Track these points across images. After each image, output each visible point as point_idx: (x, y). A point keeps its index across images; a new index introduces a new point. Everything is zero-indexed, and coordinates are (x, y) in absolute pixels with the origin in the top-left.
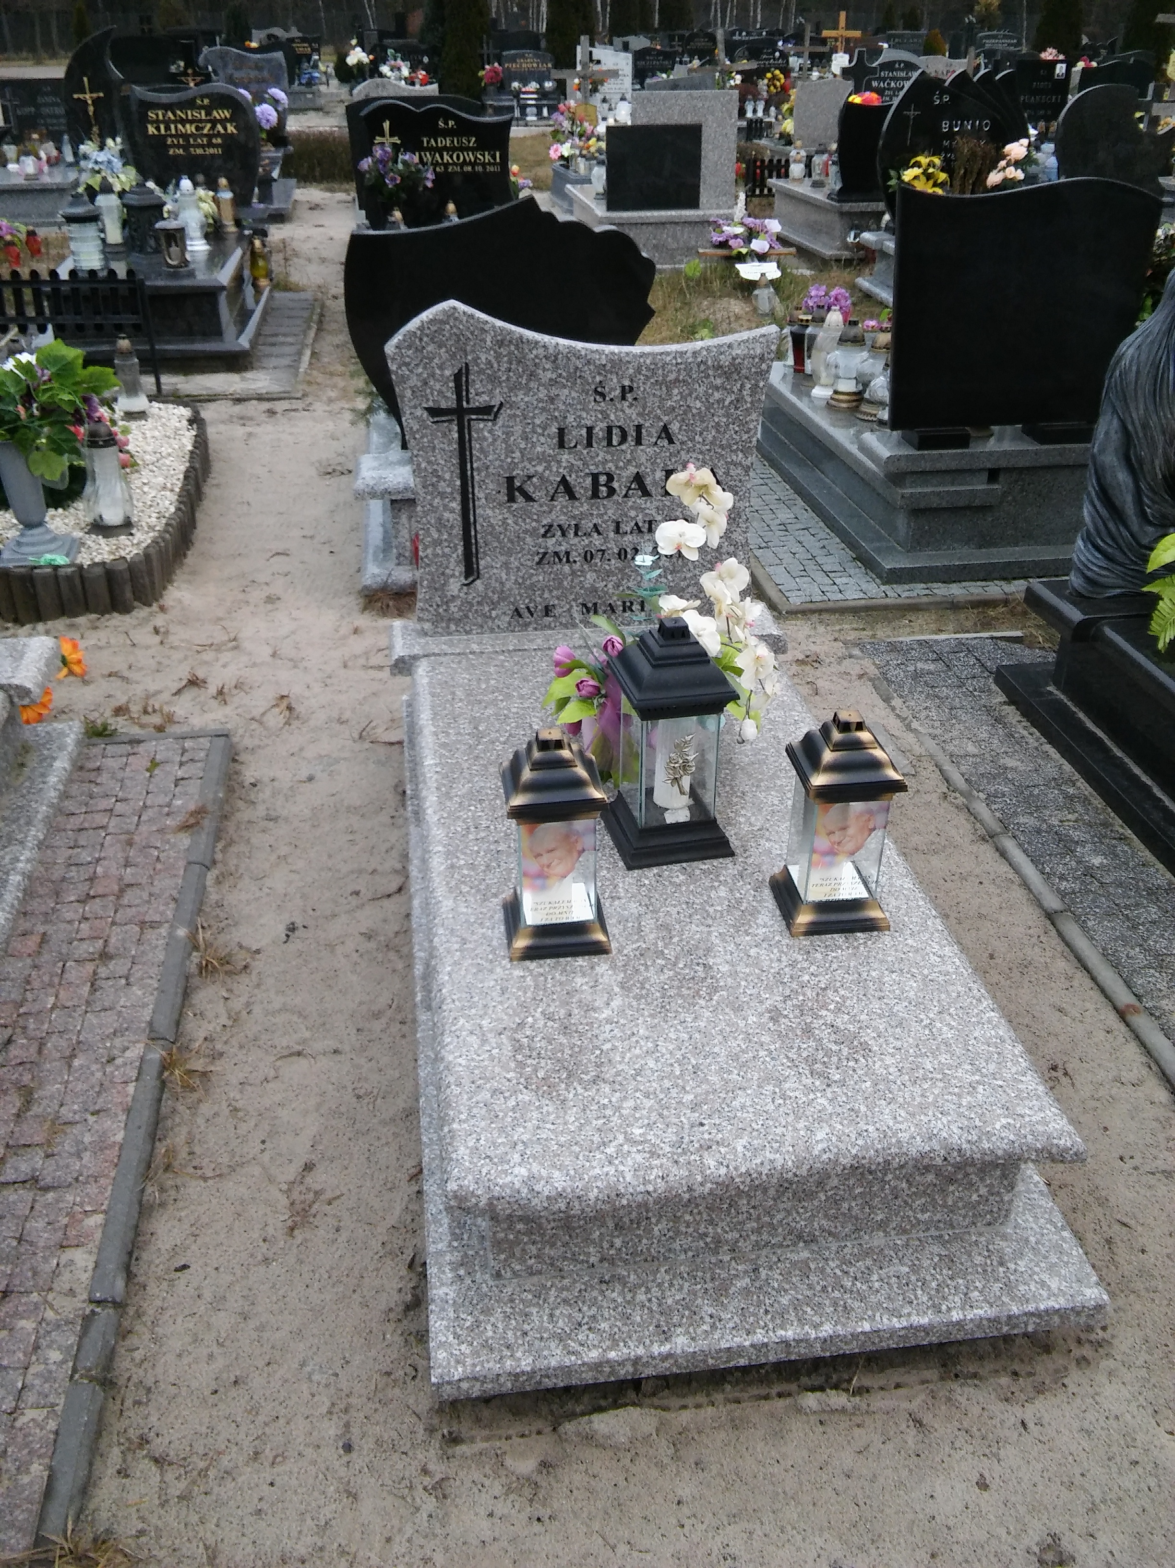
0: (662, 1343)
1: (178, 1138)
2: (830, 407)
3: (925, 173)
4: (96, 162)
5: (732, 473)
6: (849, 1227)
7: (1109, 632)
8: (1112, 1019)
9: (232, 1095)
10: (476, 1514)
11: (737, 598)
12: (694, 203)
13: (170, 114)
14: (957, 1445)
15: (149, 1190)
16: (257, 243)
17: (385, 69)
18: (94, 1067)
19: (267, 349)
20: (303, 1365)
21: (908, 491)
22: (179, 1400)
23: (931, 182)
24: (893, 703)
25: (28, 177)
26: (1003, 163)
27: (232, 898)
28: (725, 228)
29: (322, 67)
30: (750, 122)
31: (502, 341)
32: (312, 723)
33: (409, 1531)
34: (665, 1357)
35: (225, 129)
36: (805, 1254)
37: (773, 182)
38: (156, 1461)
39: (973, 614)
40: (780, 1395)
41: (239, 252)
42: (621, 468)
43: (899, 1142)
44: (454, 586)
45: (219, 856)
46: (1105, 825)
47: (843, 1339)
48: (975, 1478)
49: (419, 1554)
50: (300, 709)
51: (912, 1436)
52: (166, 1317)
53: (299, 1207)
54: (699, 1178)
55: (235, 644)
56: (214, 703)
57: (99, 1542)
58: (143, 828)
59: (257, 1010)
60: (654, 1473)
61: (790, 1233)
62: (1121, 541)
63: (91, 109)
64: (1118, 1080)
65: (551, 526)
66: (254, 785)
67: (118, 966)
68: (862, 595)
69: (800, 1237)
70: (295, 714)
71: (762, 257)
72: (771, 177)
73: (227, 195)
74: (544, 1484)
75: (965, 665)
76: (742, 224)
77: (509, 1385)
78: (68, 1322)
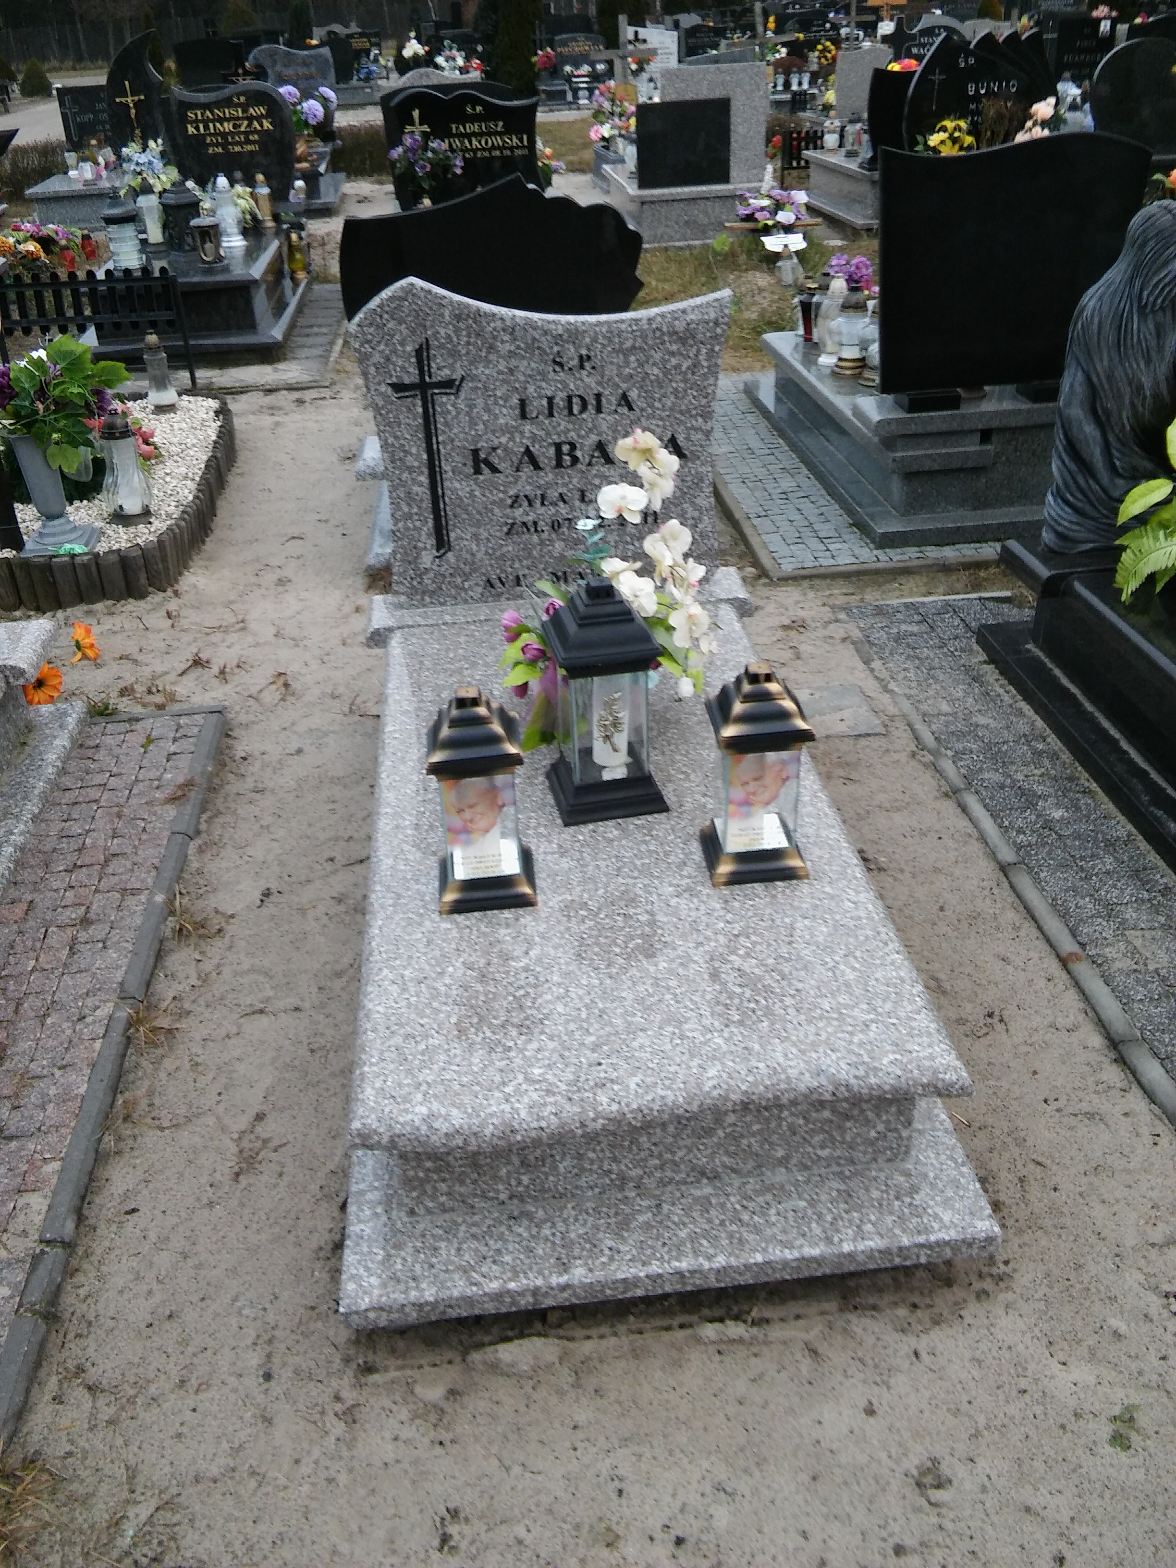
0: (561, 1274)
1: (140, 1091)
2: (835, 374)
3: (951, 137)
4: (138, 164)
5: (693, 438)
6: (751, 1164)
7: (1078, 586)
8: (1054, 967)
9: (194, 1051)
10: (382, 1438)
11: (680, 560)
12: (725, 178)
13: (208, 113)
14: (849, 1373)
15: (106, 1138)
16: (294, 236)
17: (440, 60)
18: (65, 1025)
19: (300, 340)
20: (235, 1299)
21: (899, 454)
22: (116, 1332)
23: (957, 147)
24: (873, 665)
25: (86, 183)
26: (1029, 124)
27: (212, 867)
28: (751, 201)
29: (382, 62)
30: (795, 94)
31: (460, 314)
32: (306, 699)
33: (316, 1453)
34: (564, 1288)
35: (262, 125)
36: (708, 1190)
37: (808, 153)
38: (90, 1388)
39: (964, 576)
40: (682, 1326)
41: (275, 245)
42: (583, 437)
43: (788, 1078)
44: (427, 559)
45: (203, 827)
46: (1071, 779)
47: (736, 1270)
48: (863, 1403)
49: (322, 1474)
50: (296, 685)
51: (806, 1365)
52: (112, 1256)
53: (245, 1155)
54: (591, 1115)
55: (243, 625)
56: (216, 682)
57: (29, 1463)
58: (133, 801)
59: (226, 971)
60: (554, 1399)
61: (693, 1169)
62: (1090, 495)
63: (133, 111)
64: (1053, 1026)
65: (517, 496)
66: (244, 759)
67: (97, 931)
68: (854, 560)
69: (703, 1174)
70: (291, 690)
71: (788, 229)
72: (807, 149)
73: (264, 191)
74: (450, 1410)
75: (950, 625)
76: (770, 197)
77: (415, 1315)
78: (18, 1261)
